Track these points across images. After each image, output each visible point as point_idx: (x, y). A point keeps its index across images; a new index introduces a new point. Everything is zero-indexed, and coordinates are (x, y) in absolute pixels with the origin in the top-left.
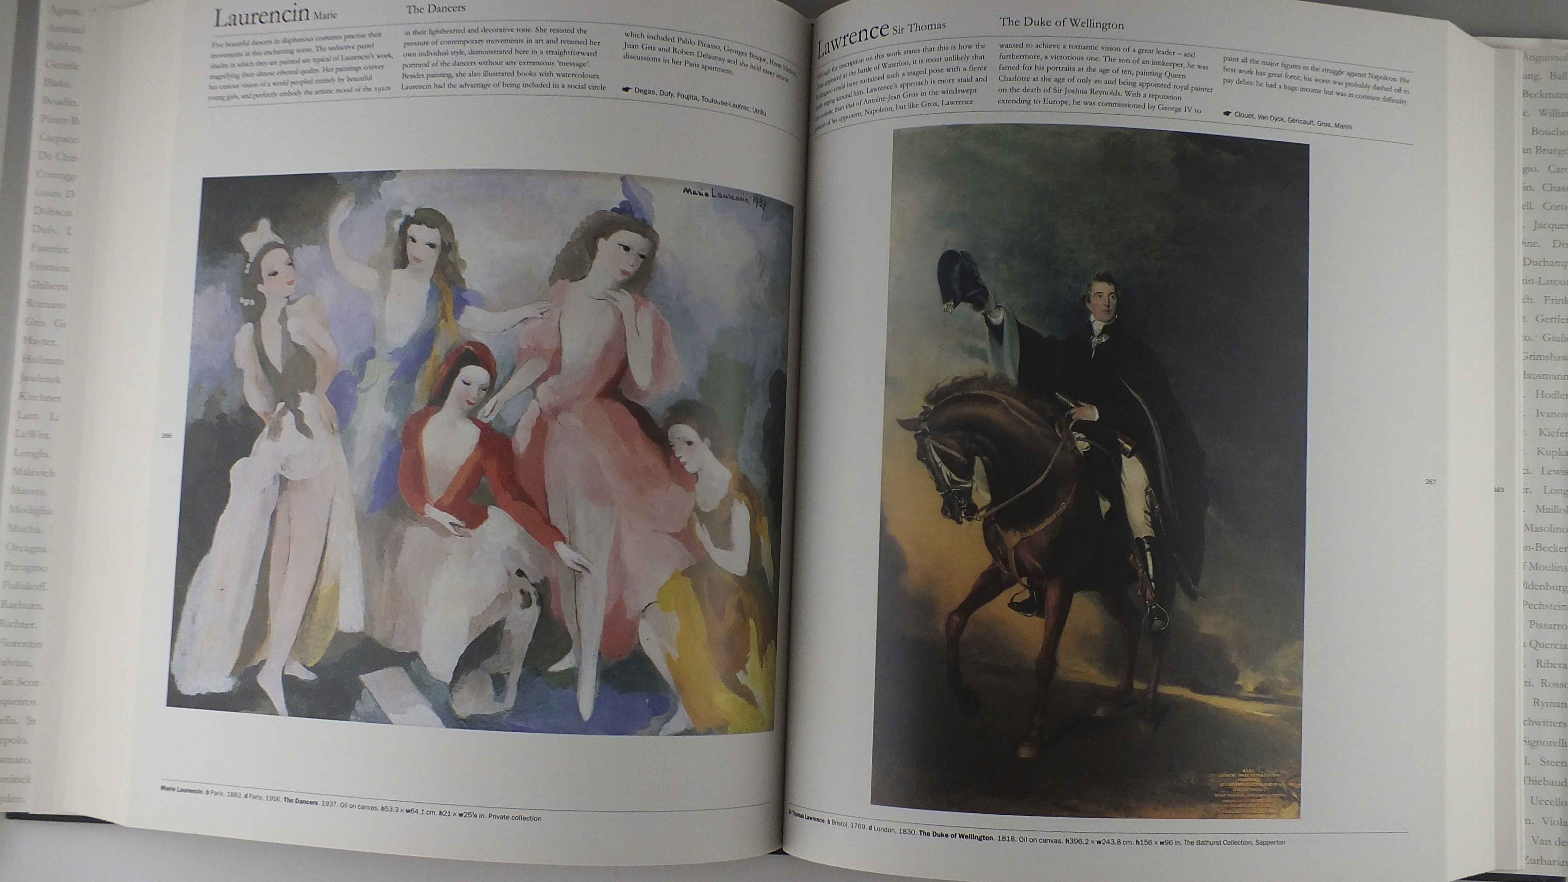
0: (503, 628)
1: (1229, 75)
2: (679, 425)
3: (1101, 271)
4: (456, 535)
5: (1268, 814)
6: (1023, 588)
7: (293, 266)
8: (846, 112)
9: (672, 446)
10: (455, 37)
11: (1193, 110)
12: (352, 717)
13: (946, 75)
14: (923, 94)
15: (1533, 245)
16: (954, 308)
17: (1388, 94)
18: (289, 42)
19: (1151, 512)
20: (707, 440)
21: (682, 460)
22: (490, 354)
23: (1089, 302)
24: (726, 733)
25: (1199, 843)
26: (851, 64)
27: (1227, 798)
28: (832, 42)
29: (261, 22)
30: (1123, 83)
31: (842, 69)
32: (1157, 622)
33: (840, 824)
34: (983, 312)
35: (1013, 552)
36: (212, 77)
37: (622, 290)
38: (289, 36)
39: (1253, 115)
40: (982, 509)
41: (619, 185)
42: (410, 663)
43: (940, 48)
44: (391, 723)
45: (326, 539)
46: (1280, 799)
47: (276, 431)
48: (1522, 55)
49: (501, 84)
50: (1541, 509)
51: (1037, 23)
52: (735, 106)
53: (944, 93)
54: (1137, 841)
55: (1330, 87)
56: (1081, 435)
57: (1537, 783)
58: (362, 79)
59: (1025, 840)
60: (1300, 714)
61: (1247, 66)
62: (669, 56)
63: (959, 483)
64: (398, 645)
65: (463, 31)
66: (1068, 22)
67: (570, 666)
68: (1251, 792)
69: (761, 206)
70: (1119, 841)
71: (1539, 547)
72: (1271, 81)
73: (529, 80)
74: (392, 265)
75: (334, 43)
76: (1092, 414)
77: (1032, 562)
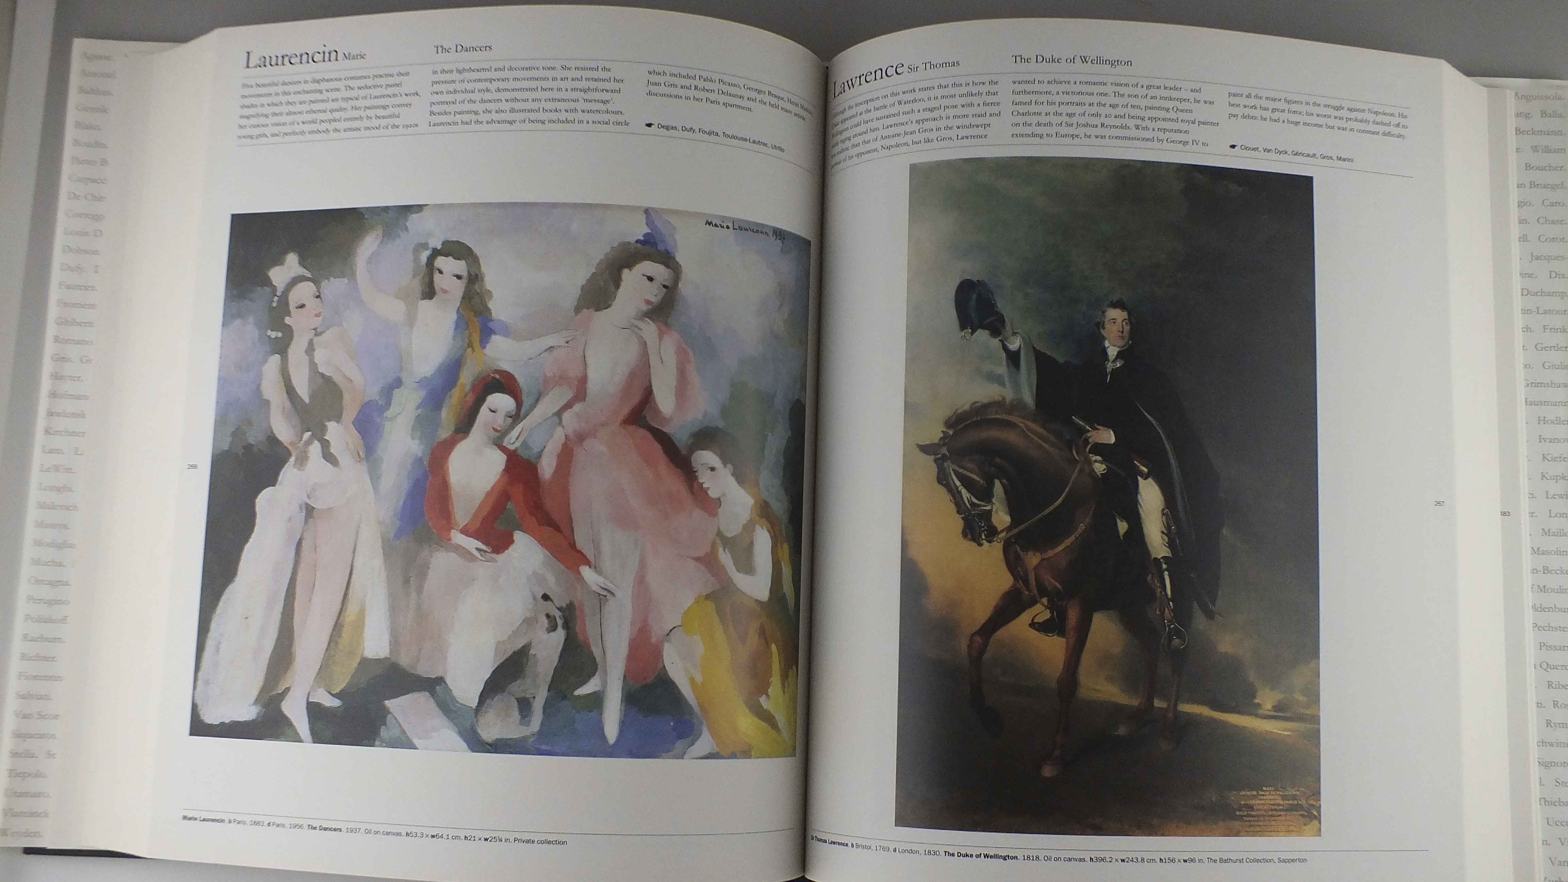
0: (529, 651)
1: (1234, 110)
2: (703, 452)
3: (1115, 298)
4: (482, 560)
5: (1289, 832)
6: (1043, 608)
7: (321, 300)
8: (862, 149)
9: (696, 472)
10: (482, 75)
11: (1200, 143)
12: (377, 743)
13: (960, 111)
14: (938, 129)
15: (1530, 276)
16: (972, 335)
17: (1387, 129)
18: (318, 82)
19: (1168, 532)
20: (729, 466)
21: (705, 486)
22: (517, 382)
23: (1104, 328)
24: (750, 757)
25: (1221, 860)
26: (867, 102)
27: (1248, 816)
28: (847, 82)
29: (291, 63)
30: (1133, 117)
31: (858, 107)
32: (1176, 641)
33: (863, 847)
34: (1000, 338)
35: (1033, 573)
36: (242, 117)
37: (646, 319)
38: (318, 77)
39: (1258, 148)
40: (1002, 531)
41: (643, 217)
42: (435, 689)
43: (954, 85)
44: (415, 748)
45: (352, 566)
46: (1300, 817)
47: (302, 460)
48: (1513, 94)
49: (527, 120)
50: (1546, 533)
51: (1048, 60)
52: (754, 142)
53: (959, 128)
54: (1161, 859)
55: (1331, 122)
56: (1099, 458)
57: (1553, 804)
58: (390, 116)
59: (1049, 859)
60: (1318, 730)
61: (1252, 102)
62: (692, 93)
63: (979, 506)
64: (424, 670)
65: (490, 70)
66: (1078, 60)
67: (596, 689)
68: (1272, 810)
69: (779, 239)
70: (1143, 860)
71: (1546, 570)
72: (1275, 116)
73: (554, 116)
74: (419, 295)
75: (361, 83)
76: (1109, 437)
77: (1051, 582)
